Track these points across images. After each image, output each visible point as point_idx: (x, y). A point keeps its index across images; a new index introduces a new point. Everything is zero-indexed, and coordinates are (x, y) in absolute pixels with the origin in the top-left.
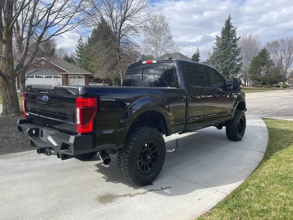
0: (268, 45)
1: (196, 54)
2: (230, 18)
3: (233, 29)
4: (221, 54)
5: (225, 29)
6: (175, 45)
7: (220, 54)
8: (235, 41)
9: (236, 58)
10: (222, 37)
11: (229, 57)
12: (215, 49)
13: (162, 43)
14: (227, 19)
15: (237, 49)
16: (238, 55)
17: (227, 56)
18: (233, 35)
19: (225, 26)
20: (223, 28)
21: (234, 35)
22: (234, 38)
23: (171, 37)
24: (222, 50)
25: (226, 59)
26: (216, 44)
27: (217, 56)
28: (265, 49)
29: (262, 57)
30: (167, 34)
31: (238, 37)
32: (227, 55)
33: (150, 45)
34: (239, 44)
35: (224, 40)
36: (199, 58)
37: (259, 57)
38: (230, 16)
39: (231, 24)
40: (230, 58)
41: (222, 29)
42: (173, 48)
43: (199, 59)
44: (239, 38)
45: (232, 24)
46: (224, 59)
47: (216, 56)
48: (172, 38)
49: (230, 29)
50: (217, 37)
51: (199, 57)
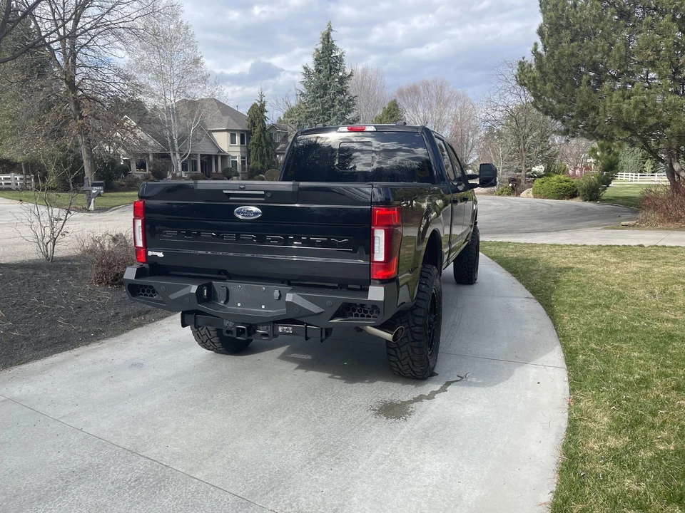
0: (401, 93)
1: (259, 104)
2: (330, 29)
3: (338, 54)
4: (317, 108)
5: (322, 53)
6: (211, 79)
7: (313, 106)
8: (342, 80)
9: (348, 117)
10: (317, 70)
11: (335, 114)
12: (302, 94)
13: (176, 72)
14: (325, 29)
15: (347, 98)
16: (350, 112)
17: (330, 113)
18: (338, 68)
19: (321, 45)
20: (317, 50)
21: (340, 66)
22: (341, 74)
23: (199, 59)
24: (317, 98)
25: (328, 120)
26: (305, 85)
27: (308, 112)
28: (395, 101)
29: (392, 117)
30: (188, 51)
31: (348, 71)
32: (328, 110)
33: (144, 75)
34: (351, 86)
35: (321, 76)
36: (265, 114)
37: (385, 118)
38: (329, 24)
39: (333, 42)
40: (335, 118)
41: (315, 51)
42: (207, 88)
43: (265, 117)
44: (350, 75)
45: (335, 43)
46: (324, 118)
47: (306, 111)
48: (201, 61)
49: (332, 54)
50: (305, 68)
51: (266, 111)
